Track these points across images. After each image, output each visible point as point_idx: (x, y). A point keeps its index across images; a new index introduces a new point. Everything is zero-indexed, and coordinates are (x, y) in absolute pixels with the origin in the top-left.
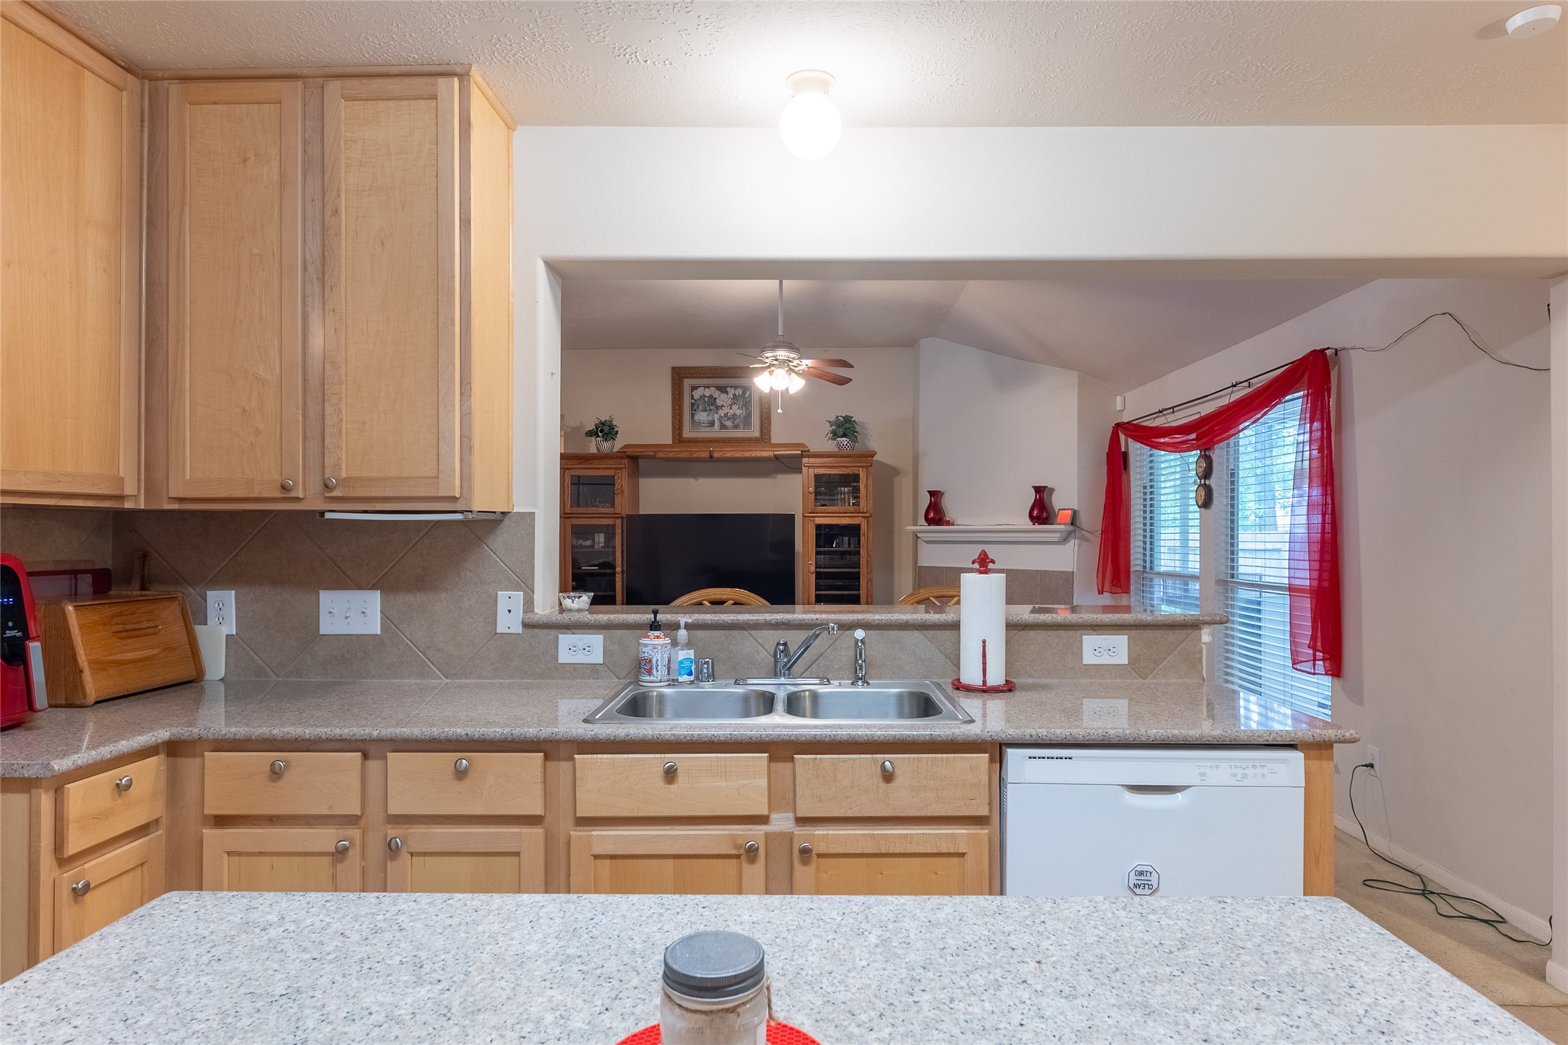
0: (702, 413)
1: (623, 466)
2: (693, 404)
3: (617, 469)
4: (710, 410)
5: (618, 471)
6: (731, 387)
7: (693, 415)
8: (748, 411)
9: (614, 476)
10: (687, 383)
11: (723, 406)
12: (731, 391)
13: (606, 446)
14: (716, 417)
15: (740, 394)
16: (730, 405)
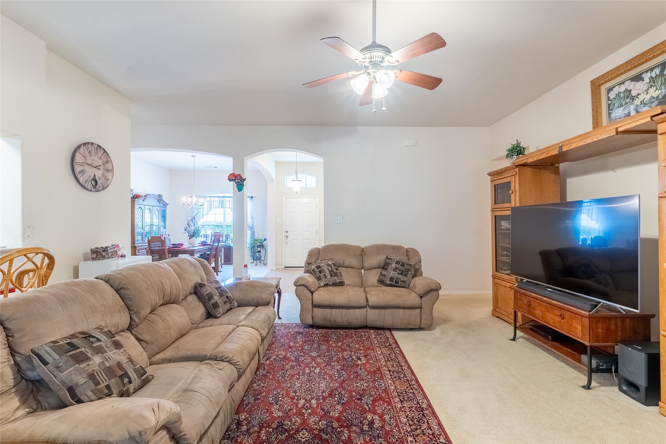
0: (619, 109)
1: (515, 173)
2: (609, 105)
4: (626, 103)
6: (647, 72)
7: (610, 114)
9: (511, 181)
10: (604, 88)
11: (639, 94)
12: (647, 76)
14: (632, 107)
15: (658, 73)
16: (646, 90)
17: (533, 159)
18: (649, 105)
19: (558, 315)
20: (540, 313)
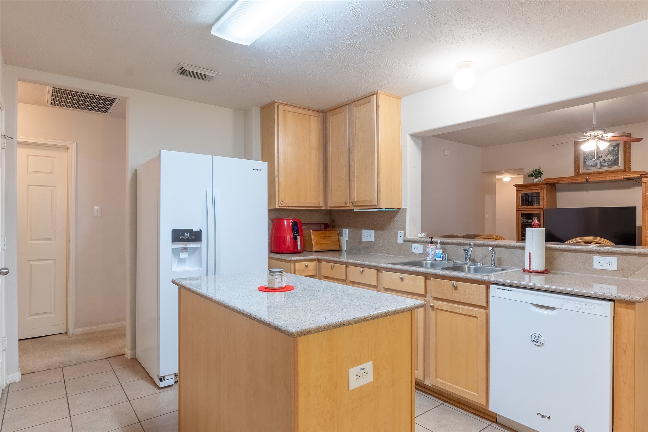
0: (590, 160)
1: (544, 188)
2: (585, 157)
3: (541, 189)
7: (585, 162)
8: (617, 157)
9: (540, 193)
11: (602, 156)
13: (537, 180)
14: (598, 162)
15: (612, 149)
16: (606, 155)
17: (565, 181)
18: (607, 162)
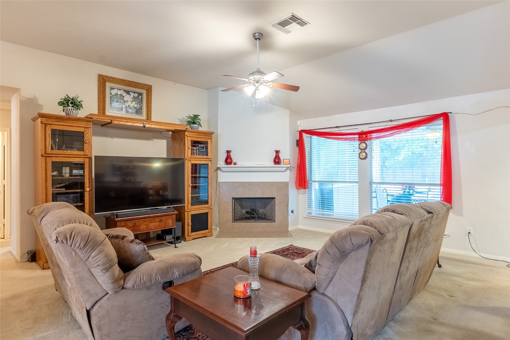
0: (116, 103)
1: (90, 126)
2: (111, 97)
4: (121, 102)
5: (86, 129)
6: (132, 92)
7: (111, 103)
8: (140, 106)
9: (84, 132)
10: (108, 85)
11: (127, 101)
12: (132, 94)
13: (74, 113)
14: (124, 106)
15: (137, 96)
16: (131, 101)
17: (119, 122)
18: (132, 109)
19: (158, 221)
20: (145, 226)
